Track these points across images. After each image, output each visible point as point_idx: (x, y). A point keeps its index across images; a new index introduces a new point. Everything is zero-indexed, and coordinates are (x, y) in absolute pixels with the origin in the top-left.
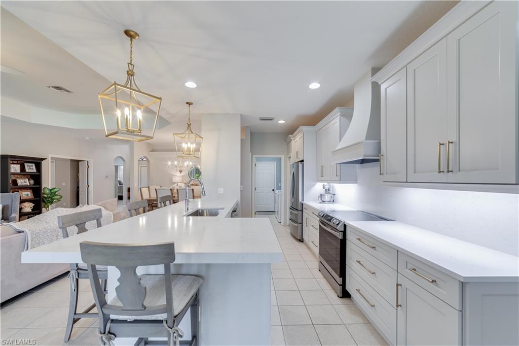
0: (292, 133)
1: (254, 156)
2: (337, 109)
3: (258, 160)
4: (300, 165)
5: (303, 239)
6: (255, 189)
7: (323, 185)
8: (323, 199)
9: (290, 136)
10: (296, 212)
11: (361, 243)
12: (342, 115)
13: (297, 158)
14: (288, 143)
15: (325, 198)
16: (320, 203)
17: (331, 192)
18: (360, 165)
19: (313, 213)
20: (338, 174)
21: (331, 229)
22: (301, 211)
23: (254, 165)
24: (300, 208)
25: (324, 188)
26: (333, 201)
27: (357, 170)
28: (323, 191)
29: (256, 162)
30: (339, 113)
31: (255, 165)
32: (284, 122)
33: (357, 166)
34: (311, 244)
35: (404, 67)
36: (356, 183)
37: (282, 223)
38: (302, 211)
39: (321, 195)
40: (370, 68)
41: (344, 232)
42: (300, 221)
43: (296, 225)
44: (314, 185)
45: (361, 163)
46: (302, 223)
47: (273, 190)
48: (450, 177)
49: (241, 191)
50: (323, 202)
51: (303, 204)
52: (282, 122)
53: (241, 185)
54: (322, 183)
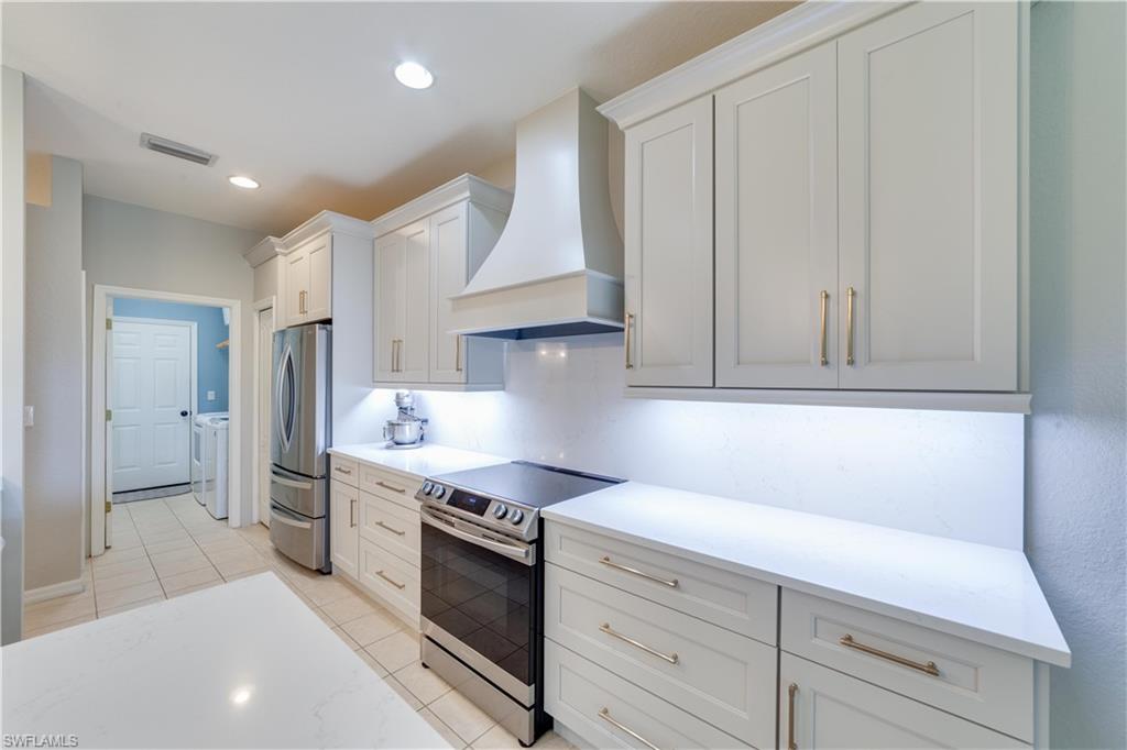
0: (280, 233)
1: (100, 290)
2: (464, 179)
3: (122, 307)
4: (320, 334)
5: (329, 564)
6: (108, 415)
7: (398, 395)
8: (398, 438)
9: (273, 239)
10: (305, 485)
11: (614, 571)
12: (476, 201)
13: (304, 312)
14: (260, 264)
15: (403, 432)
16: (388, 447)
17: (416, 414)
18: (512, 341)
19: (381, 484)
20: (463, 365)
21: (485, 536)
22: (322, 477)
23: (99, 324)
24: (318, 470)
25: (398, 404)
26: (422, 439)
27: (505, 354)
28: (394, 414)
29: (114, 318)
30: (467, 194)
31: (109, 325)
32: (254, 185)
33: (506, 343)
34: (371, 581)
35: (706, 93)
36: (503, 389)
37: (235, 519)
38: (327, 477)
39: (392, 424)
40: (577, 87)
41: (539, 542)
42: (318, 511)
43: (306, 525)
44: (365, 395)
45: (517, 339)
46: (327, 517)
47: (184, 414)
48: (850, 377)
49: (27, 429)
50: (397, 444)
51: (328, 456)
52: (244, 182)
53: (27, 402)
54: (394, 392)
